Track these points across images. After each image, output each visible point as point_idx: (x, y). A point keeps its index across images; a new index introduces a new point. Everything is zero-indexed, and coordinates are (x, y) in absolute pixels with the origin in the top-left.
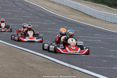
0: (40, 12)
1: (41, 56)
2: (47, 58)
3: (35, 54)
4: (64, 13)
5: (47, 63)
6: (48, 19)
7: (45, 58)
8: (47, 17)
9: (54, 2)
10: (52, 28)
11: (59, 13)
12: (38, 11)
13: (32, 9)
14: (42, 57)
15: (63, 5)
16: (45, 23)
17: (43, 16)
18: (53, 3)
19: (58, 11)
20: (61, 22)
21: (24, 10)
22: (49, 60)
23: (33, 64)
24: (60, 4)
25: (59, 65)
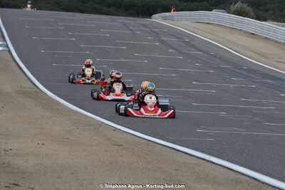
0: (221, 58)
1: (221, 166)
2: (236, 171)
3: (208, 161)
4: (277, 61)
5: (238, 182)
6: (239, 75)
7: (232, 170)
8: (237, 70)
9: (253, 34)
10: (248, 98)
11: (265, 60)
12: (214, 56)
13: (200, 51)
14: (224, 167)
15: (276, 42)
16: (232, 86)
17: (227, 69)
18: (252, 36)
19: (264, 56)
20: (270, 81)
21: (180, 52)
22: (243, 174)
23: (203, 186)
24: (269, 39)
25: (266, 186)
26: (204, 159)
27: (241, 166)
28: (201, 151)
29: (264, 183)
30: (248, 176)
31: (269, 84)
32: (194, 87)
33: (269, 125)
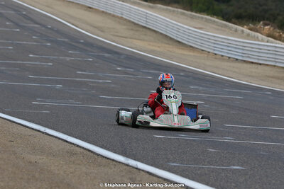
0: (58, 32)
1: (56, 137)
2: (71, 143)
3: (43, 133)
4: (114, 35)
5: (72, 154)
6: (75, 48)
7: (67, 141)
8: (73, 44)
9: (90, 8)
10: (85, 71)
11: (102, 34)
12: (51, 29)
13: (37, 23)
14: (59, 138)
15: (114, 16)
16: (68, 59)
17: (64, 42)
19: (101, 29)
20: (106, 55)
21: (17, 25)
22: (78, 146)
23: (38, 157)
24: (106, 13)
25: (100, 158)
26: (39, 131)
27: (76, 138)
28: (36, 123)
29: (98, 155)
30: (83, 148)
31: (106, 58)
32: (31, 59)
33: (105, 98)
